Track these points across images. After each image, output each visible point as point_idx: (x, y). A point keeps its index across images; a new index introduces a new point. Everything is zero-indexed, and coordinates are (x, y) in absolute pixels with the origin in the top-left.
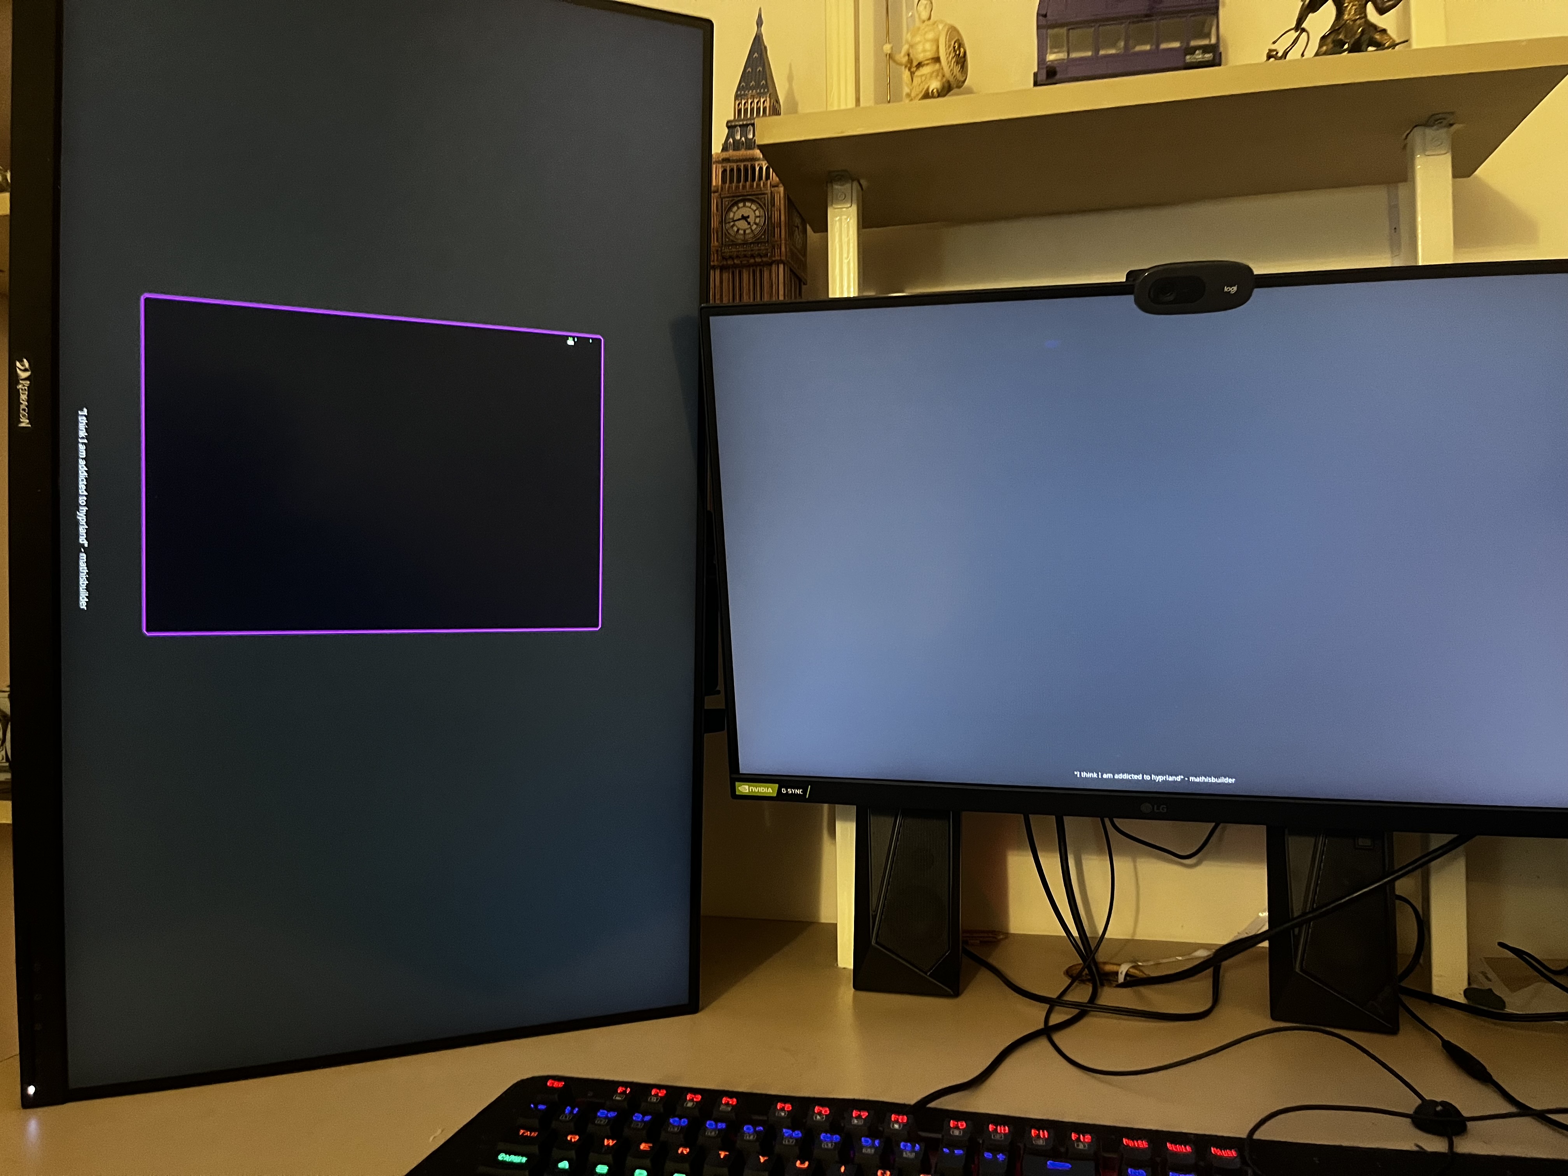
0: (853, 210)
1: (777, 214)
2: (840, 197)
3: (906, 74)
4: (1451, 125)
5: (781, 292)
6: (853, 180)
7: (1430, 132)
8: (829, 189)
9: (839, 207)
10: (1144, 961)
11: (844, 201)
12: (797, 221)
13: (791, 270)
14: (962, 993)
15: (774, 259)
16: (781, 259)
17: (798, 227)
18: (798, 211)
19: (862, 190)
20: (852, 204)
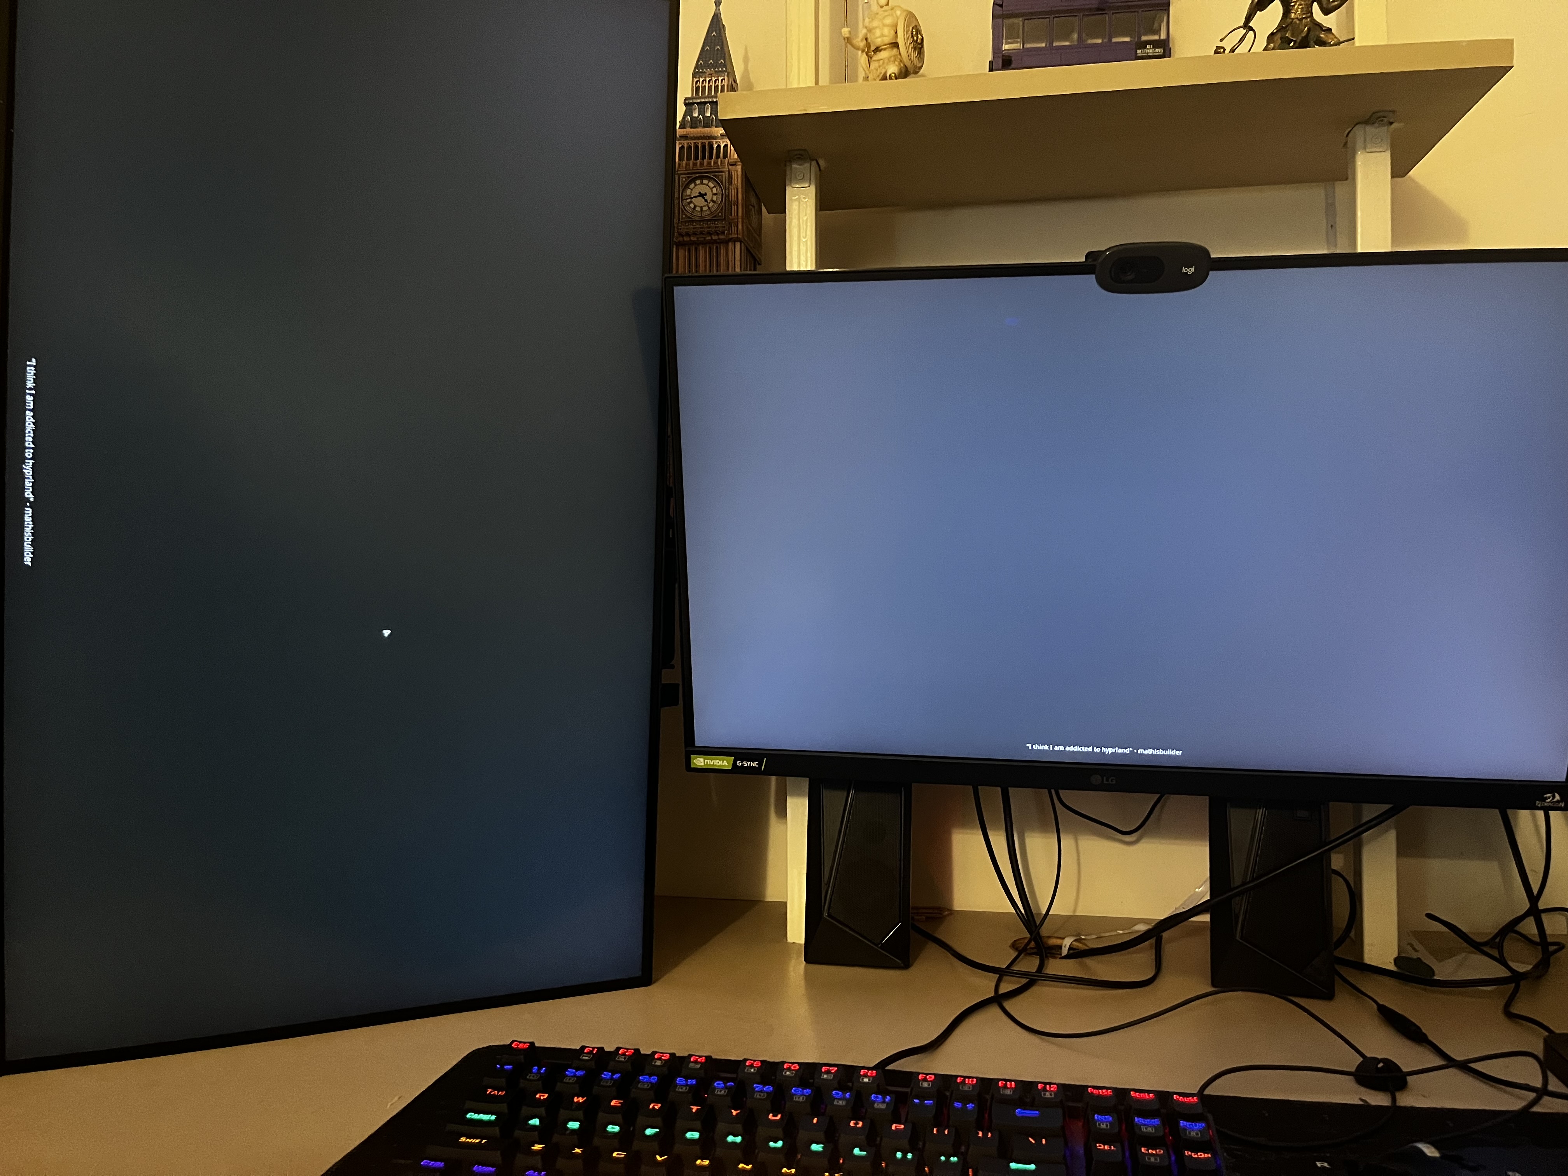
0: (812, 189)
1: (734, 192)
2: (799, 175)
3: (863, 58)
4: (1391, 123)
5: (738, 270)
6: (812, 160)
7: (1370, 130)
8: (788, 169)
9: (797, 186)
10: (1086, 935)
11: (802, 180)
12: (753, 200)
13: (747, 249)
14: (912, 965)
15: (730, 237)
16: (737, 238)
17: (754, 207)
18: (755, 192)
19: (820, 170)
20: (810, 184)
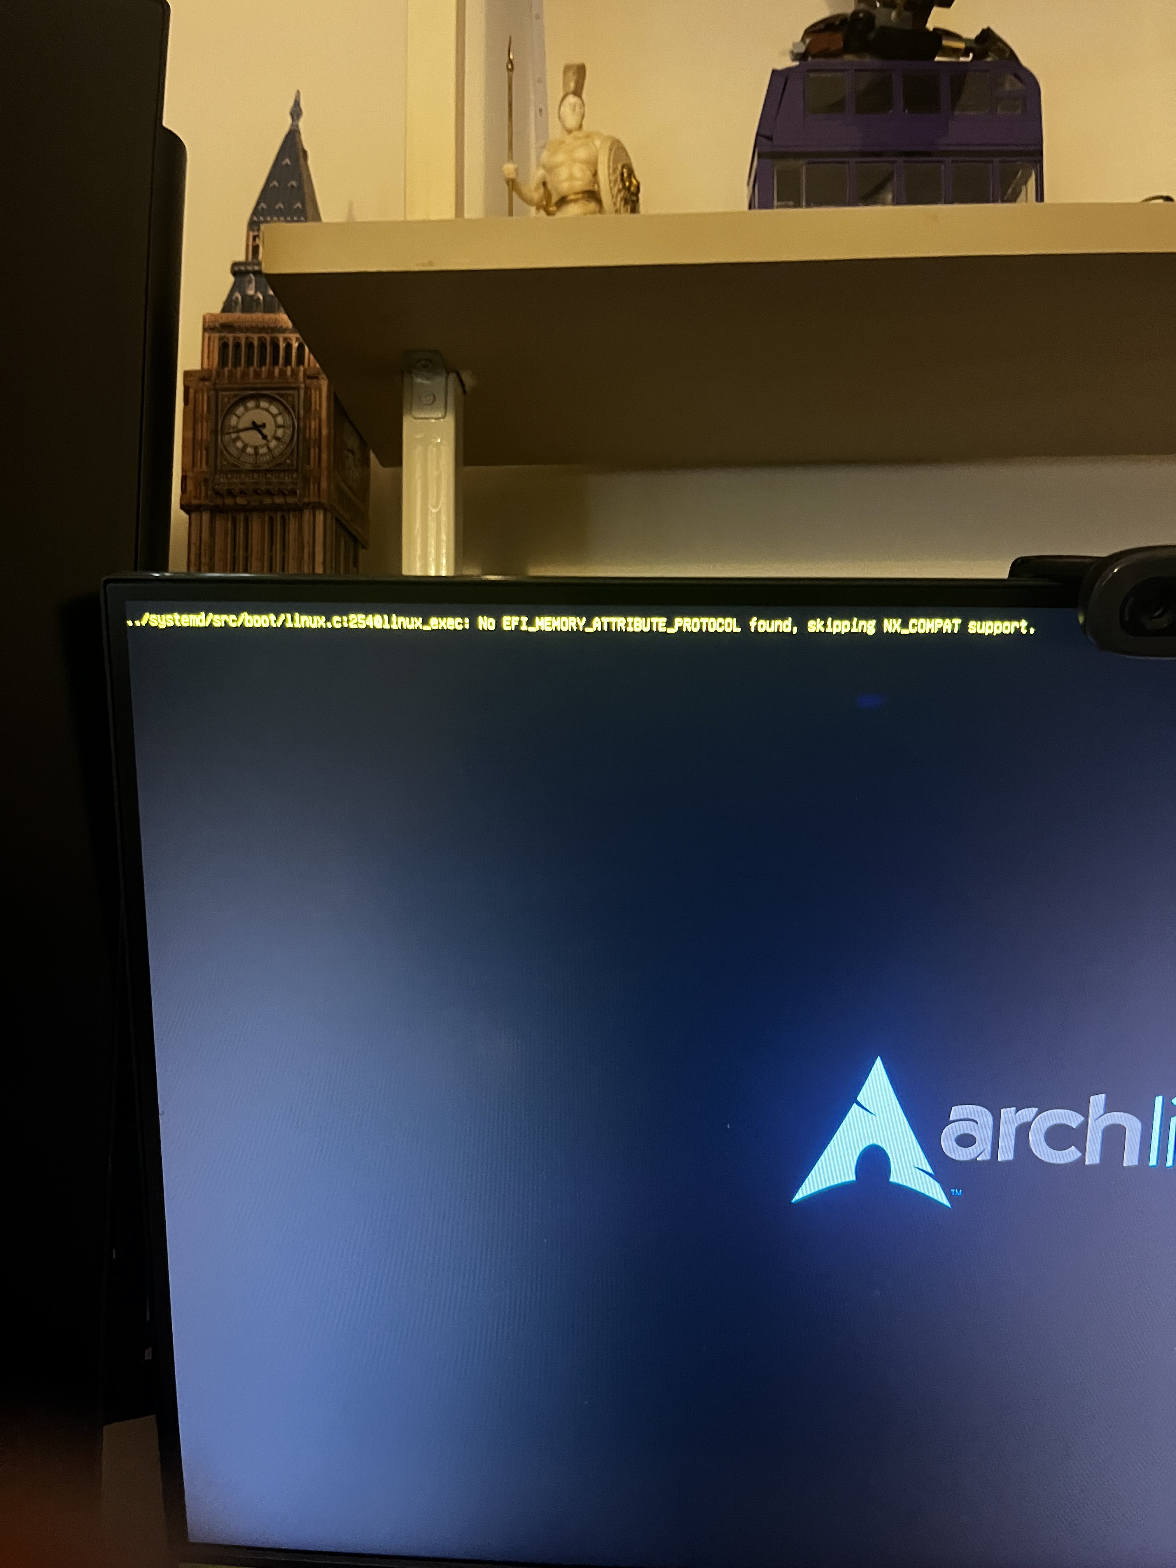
0: (451, 422)
1: (314, 424)
2: (425, 398)
5: (319, 558)
6: (448, 372)
8: (407, 384)
9: (423, 415)
11: (432, 404)
13: (337, 520)
15: (306, 500)
16: (319, 503)
17: (352, 452)
18: (353, 425)
19: (465, 392)
20: (446, 413)
